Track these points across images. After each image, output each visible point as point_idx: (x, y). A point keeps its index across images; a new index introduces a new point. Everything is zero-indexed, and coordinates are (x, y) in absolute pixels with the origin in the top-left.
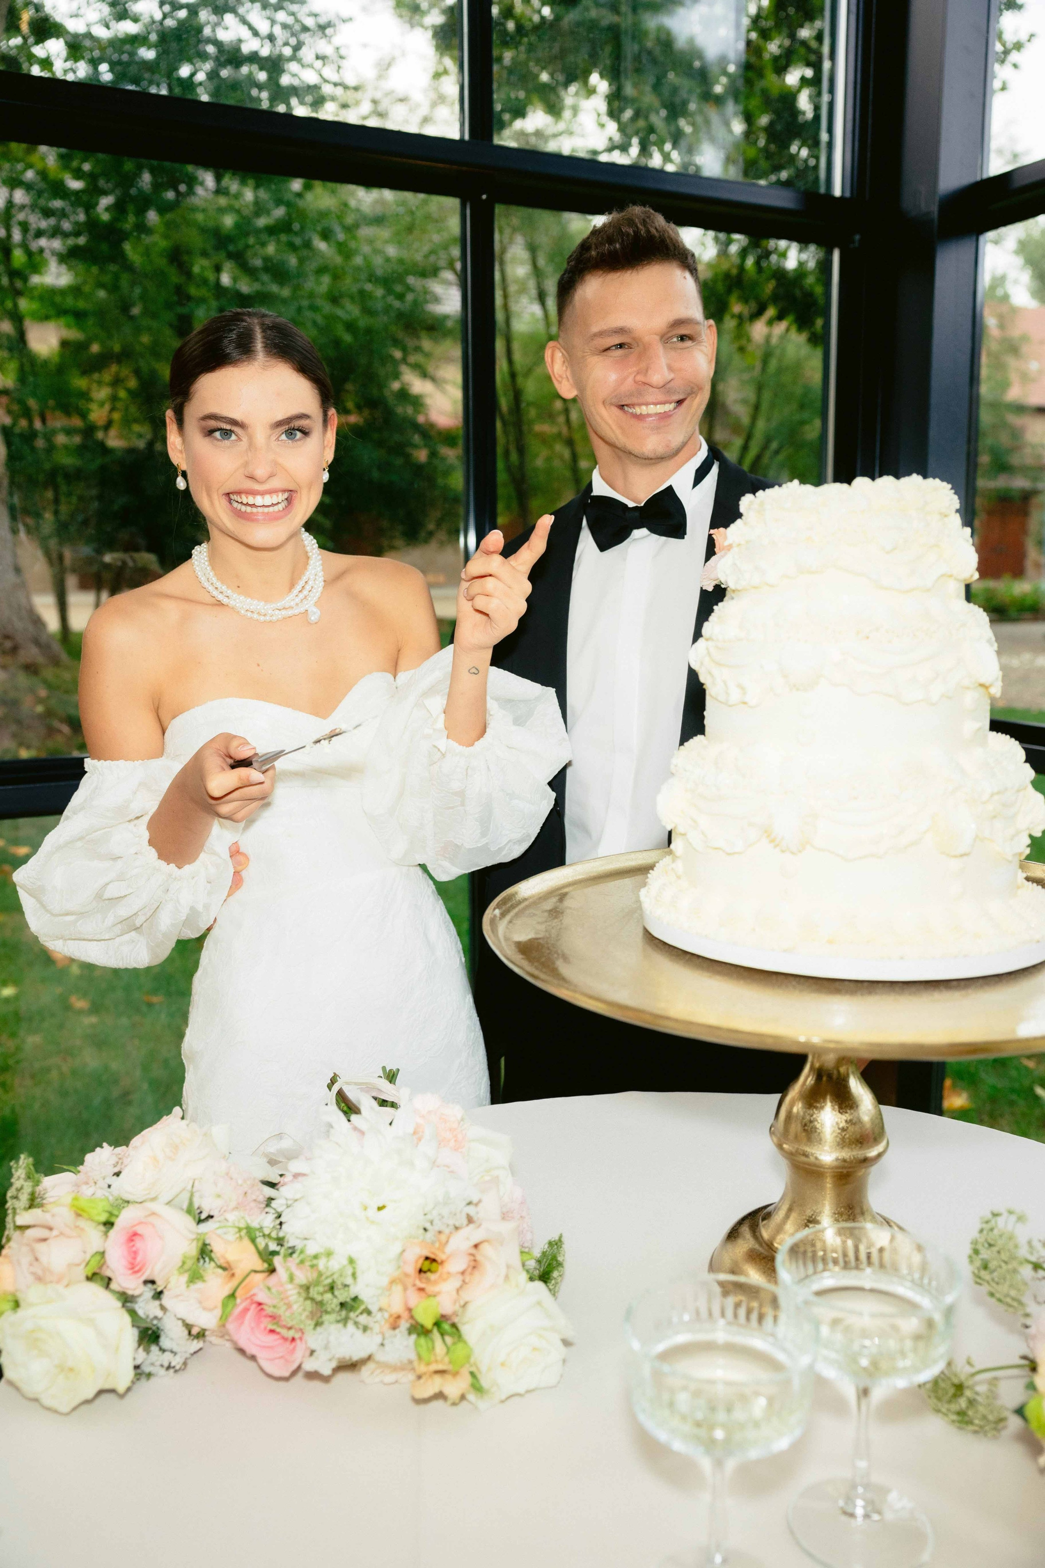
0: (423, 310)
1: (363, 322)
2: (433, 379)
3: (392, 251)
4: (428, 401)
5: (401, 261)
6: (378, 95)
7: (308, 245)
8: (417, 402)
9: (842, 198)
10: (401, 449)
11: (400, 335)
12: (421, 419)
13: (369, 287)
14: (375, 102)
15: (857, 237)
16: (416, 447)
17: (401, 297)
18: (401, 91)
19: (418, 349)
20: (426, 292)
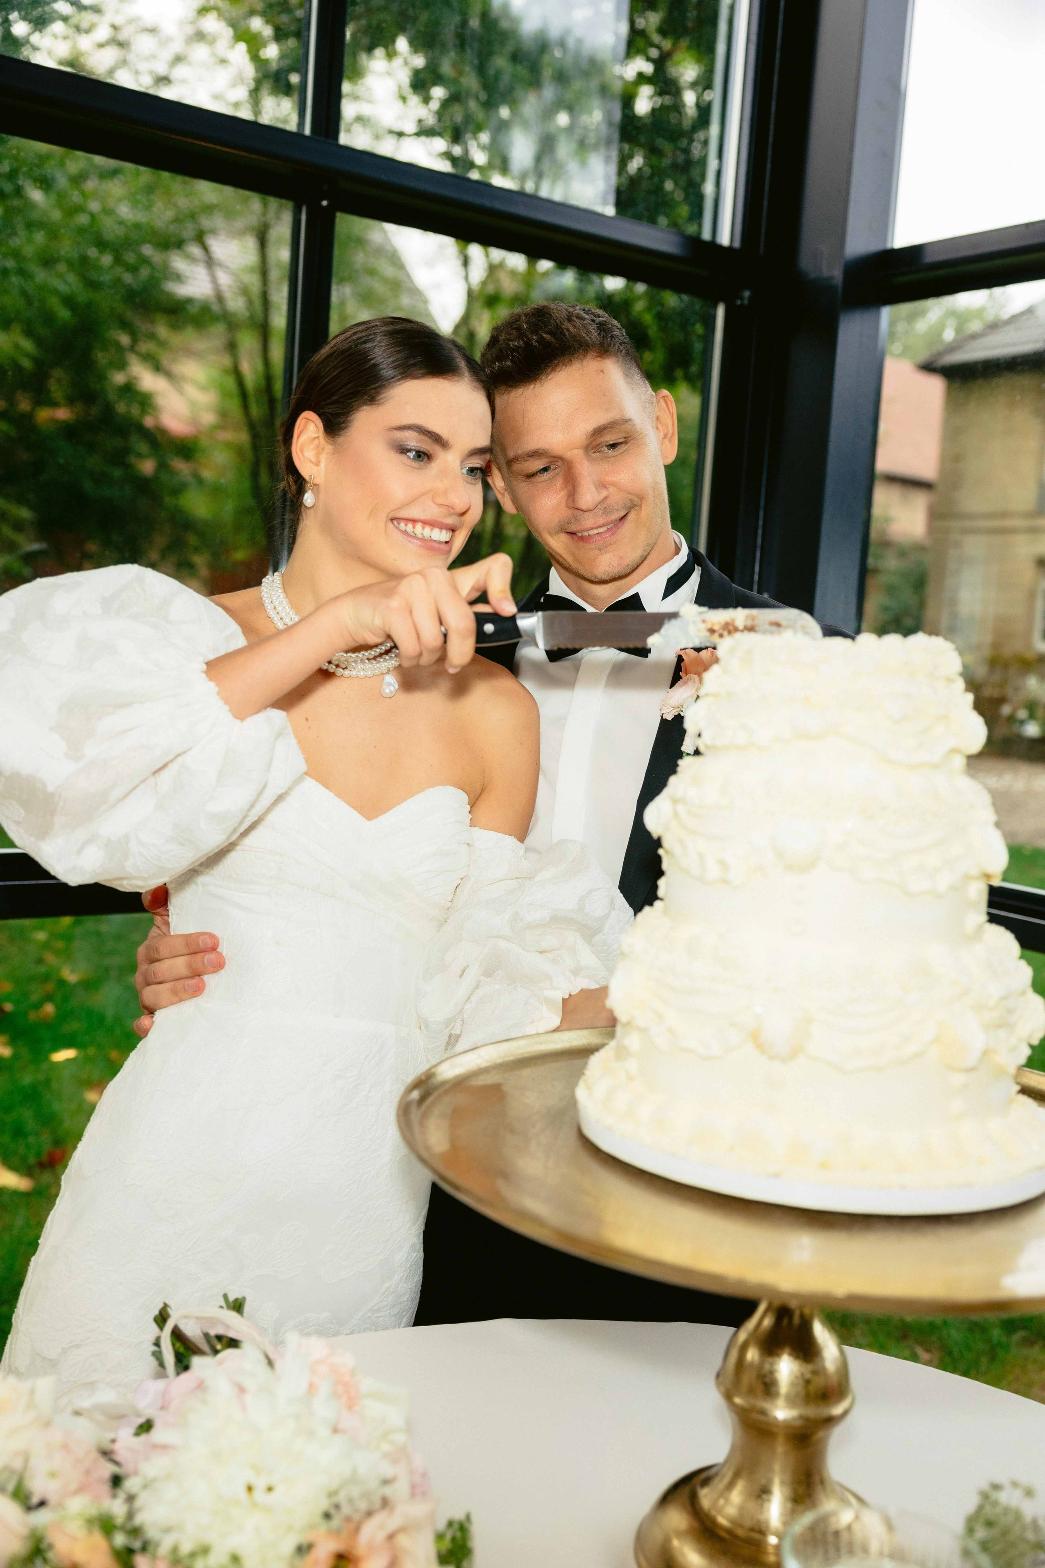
0: (163, 291)
1: (83, 296)
2: (169, 375)
3: (125, 211)
4: (160, 401)
5: (137, 226)
6: (119, 20)
7: (19, 192)
8: (145, 401)
9: (730, 249)
10: (120, 458)
11: (129, 315)
12: (148, 422)
13: (92, 252)
14: (115, 27)
15: (747, 294)
16: (140, 456)
17: (133, 269)
18: (149, 19)
19: (152, 336)
20: (166, 266)
